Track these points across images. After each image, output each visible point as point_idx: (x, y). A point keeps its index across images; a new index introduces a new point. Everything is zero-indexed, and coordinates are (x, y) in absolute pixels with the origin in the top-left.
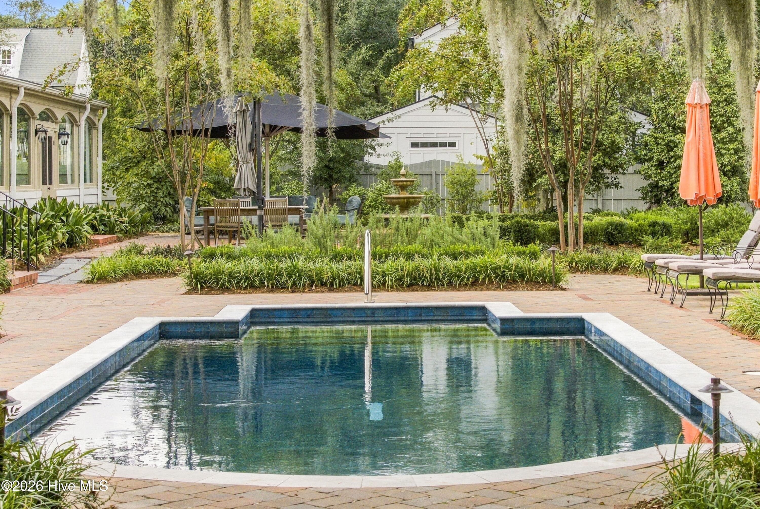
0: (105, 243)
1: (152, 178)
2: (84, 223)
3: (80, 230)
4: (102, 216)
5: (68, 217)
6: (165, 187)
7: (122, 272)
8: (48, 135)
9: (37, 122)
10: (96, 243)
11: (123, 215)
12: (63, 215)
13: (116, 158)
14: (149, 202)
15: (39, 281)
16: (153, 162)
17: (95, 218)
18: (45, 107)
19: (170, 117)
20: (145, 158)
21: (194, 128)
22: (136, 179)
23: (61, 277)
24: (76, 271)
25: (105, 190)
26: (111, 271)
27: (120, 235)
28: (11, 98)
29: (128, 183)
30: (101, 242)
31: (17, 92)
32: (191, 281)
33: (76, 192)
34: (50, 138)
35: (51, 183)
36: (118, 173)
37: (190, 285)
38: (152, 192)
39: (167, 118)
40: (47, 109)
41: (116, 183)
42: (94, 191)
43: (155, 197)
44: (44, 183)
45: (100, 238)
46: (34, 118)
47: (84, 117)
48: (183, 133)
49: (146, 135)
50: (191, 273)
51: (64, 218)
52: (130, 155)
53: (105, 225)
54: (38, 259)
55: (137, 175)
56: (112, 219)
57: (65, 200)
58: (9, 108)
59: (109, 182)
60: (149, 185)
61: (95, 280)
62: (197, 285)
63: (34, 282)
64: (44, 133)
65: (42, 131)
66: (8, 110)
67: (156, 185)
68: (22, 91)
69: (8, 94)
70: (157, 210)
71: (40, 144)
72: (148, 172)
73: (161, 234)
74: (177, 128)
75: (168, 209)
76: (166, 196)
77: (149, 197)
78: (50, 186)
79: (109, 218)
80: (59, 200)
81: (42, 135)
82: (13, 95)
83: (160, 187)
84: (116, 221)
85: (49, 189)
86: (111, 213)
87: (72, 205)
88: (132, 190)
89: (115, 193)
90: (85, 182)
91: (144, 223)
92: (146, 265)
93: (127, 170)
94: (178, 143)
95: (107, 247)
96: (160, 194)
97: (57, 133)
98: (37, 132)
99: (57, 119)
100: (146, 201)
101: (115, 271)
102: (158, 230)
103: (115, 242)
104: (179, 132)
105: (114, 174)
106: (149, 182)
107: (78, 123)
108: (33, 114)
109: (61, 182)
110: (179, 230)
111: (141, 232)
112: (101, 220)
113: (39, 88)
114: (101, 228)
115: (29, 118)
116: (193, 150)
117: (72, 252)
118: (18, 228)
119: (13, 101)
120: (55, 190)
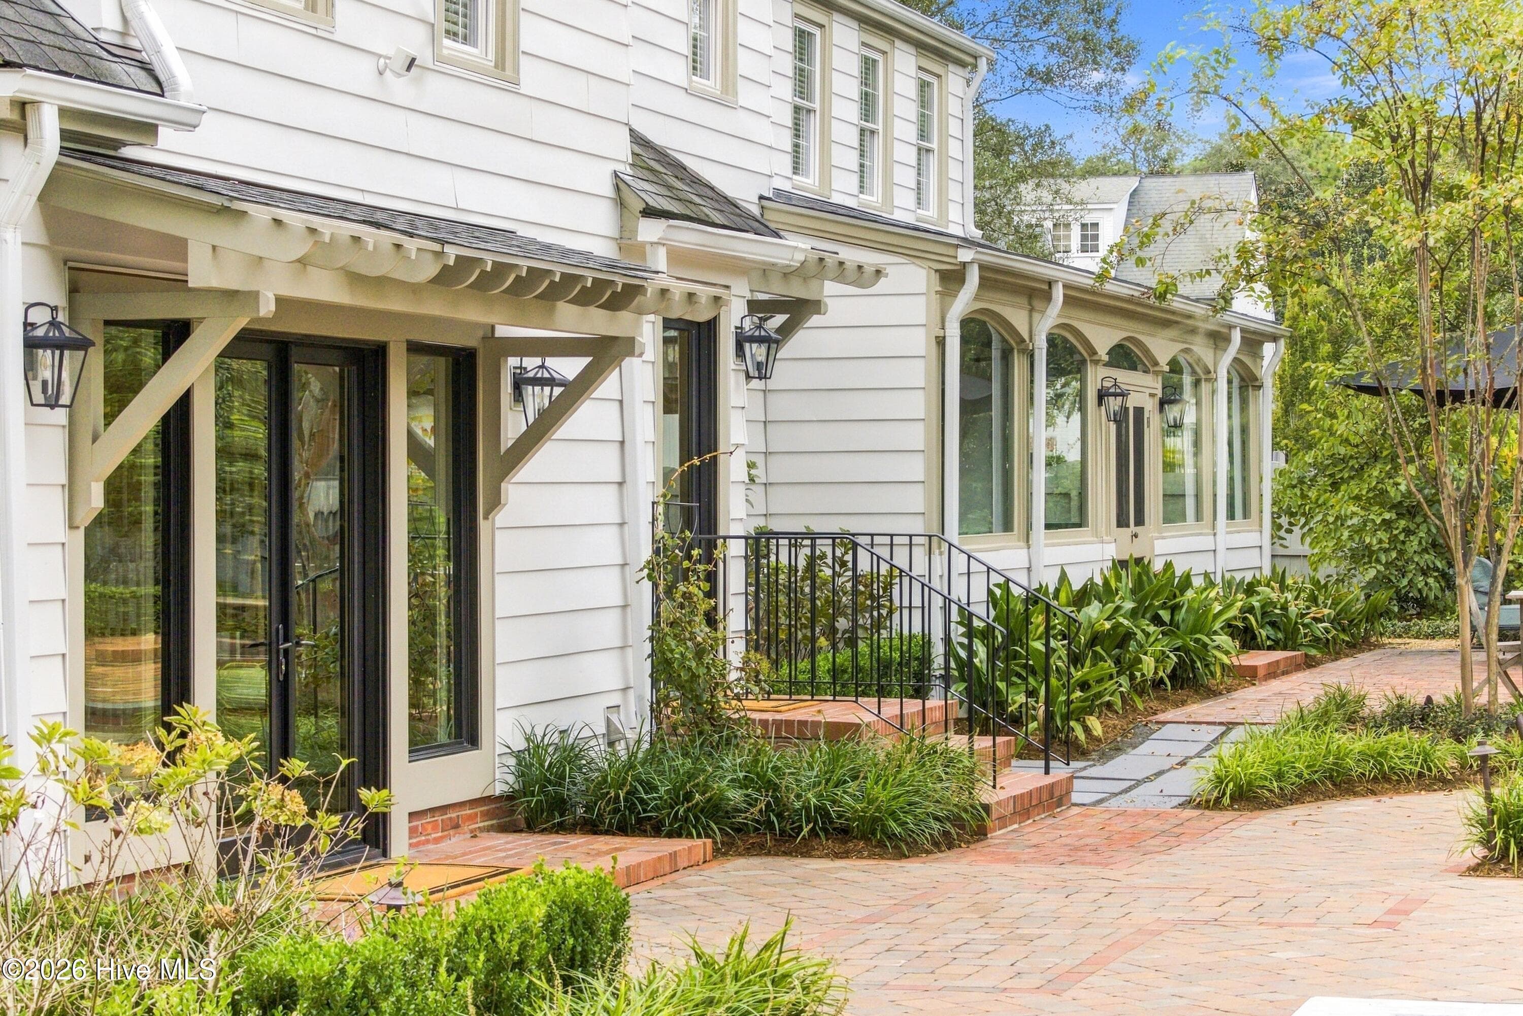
0: (1273, 672)
1: (1394, 507)
2: (1217, 626)
3: (1205, 646)
4: (1268, 604)
5: (1174, 609)
6: (1424, 527)
7: (1300, 776)
8: (1132, 402)
9: (1103, 372)
10: (1249, 675)
11: (1321, 599)
12: (1163, 606)
13: (1309, 459)
14: (1387, 565)
15: (1075, 798)
16: (1396, 468)
17: (1251, 610)
18: (1125, 334)
19: (1431, 354)
20: (1376, 457)
21: (1497, 386)
22: (1355, 509)
23: (1139, 783)
24: (1183, 764)
25: (1282, 533)
26: (1268, 774)
27: (1313, 652)
28: (1032, 310)
29: (1337, 518)
30: (1261, 673)
31: (1047, 297)
32: (1492, 835)
33: (1206, 542)
34: (1139, 411)
35: (1140, 521)
36: (1313, 494)
37: (1487, 842)
38: (1393, 539)
39: (1425, 360)
40: (1128, 339)
41: (1309, 516)
42: (1252, 538)
43: (1401, 553)
44: (1122, 522)
45: (1259, 659)
46: (1096, 362)
47: (1226, 359)
48: (1468, 397)
49: (1377, 403)
50: (1492, 812)
51: (1165, 615)
52: (1342, 450)
53: (1273, 624)
54: (1087, 730)
55: (1357, 498)
56: (1293, 610)
57: (1168, 566)
58: (1026, 336)
59: (1292, 515)
60: (1387, 524)
61: (1226, 801)
62: (1507, 848)
63: (1059, 805)
64: (1120, 399)
65: (1115, 395)
66: (1023, 341)
67: (1403, 523)
68: (1058, 293)
69: (1023, 301)
70: (1405, 582)
71: (1113, 427)
72: (1383, 492)
73: (1416, 644)
74: (1452, 385)
75: (1431, 581)
76: (1425, 550)
77: (1386, 551)
78: (1139, 529)
79: (1284, 608)
80: (1158, 566)
81: (1114, 404)
82: (1037, 304)
83: (1412, 527)
84: (1303, 616)
85: (1136, 536)
86: (1290, 596)
87: (1186, 582)
88: (1346, 534)
89: (1308, 540)
90: (1231, 516)
91: (1374, 614)
92: (1364, 756)
93: (1335, 486)
94: (1455, 424)
95: (1276, 685)
96: (1413, 545)
97: (1157, 400)
98: (1102, 396)
99: (1156, 364)
100: (1378, 561)
101: (1279, 776)
102: (1407, 631)
103: (1298, 668)
104: (1458, 396)
105: (1304, 496)
106: (1387, 516)
107: (1213, 375)
108: (1093, 352)
109: (1167, 520)
110: (1455, 634)
111: (1366, 639)
112: (1264, 614)
113: (1088, 282)
114: (1264, 633)
115: (1083, 362)
116: (1494, 441)
117: (1183, 703)
118: (1039, 645)
119: (1036, 316)
120: (1153, 539)
